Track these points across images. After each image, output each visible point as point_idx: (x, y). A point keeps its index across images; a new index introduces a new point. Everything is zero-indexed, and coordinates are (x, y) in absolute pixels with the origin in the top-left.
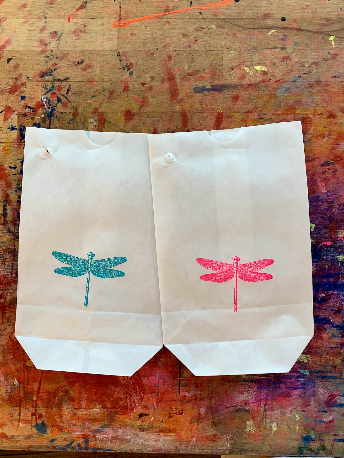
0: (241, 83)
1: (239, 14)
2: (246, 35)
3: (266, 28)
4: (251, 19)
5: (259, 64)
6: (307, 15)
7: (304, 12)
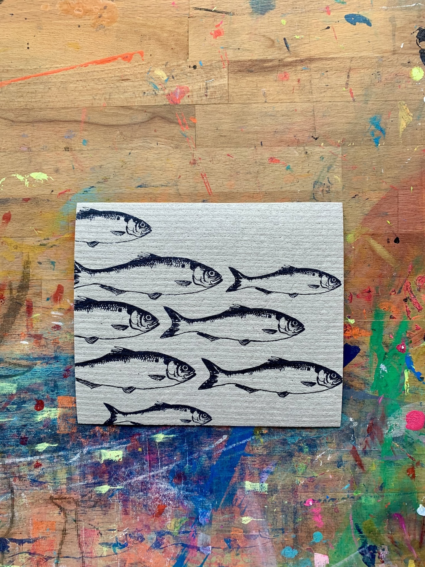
0: (14, 197)
1: (7, 104)
2: (17, 131)
3: (44, 122)
4: (23, 110)
5: (37, 171)
6: (98, 103)
7: (95, 99)
